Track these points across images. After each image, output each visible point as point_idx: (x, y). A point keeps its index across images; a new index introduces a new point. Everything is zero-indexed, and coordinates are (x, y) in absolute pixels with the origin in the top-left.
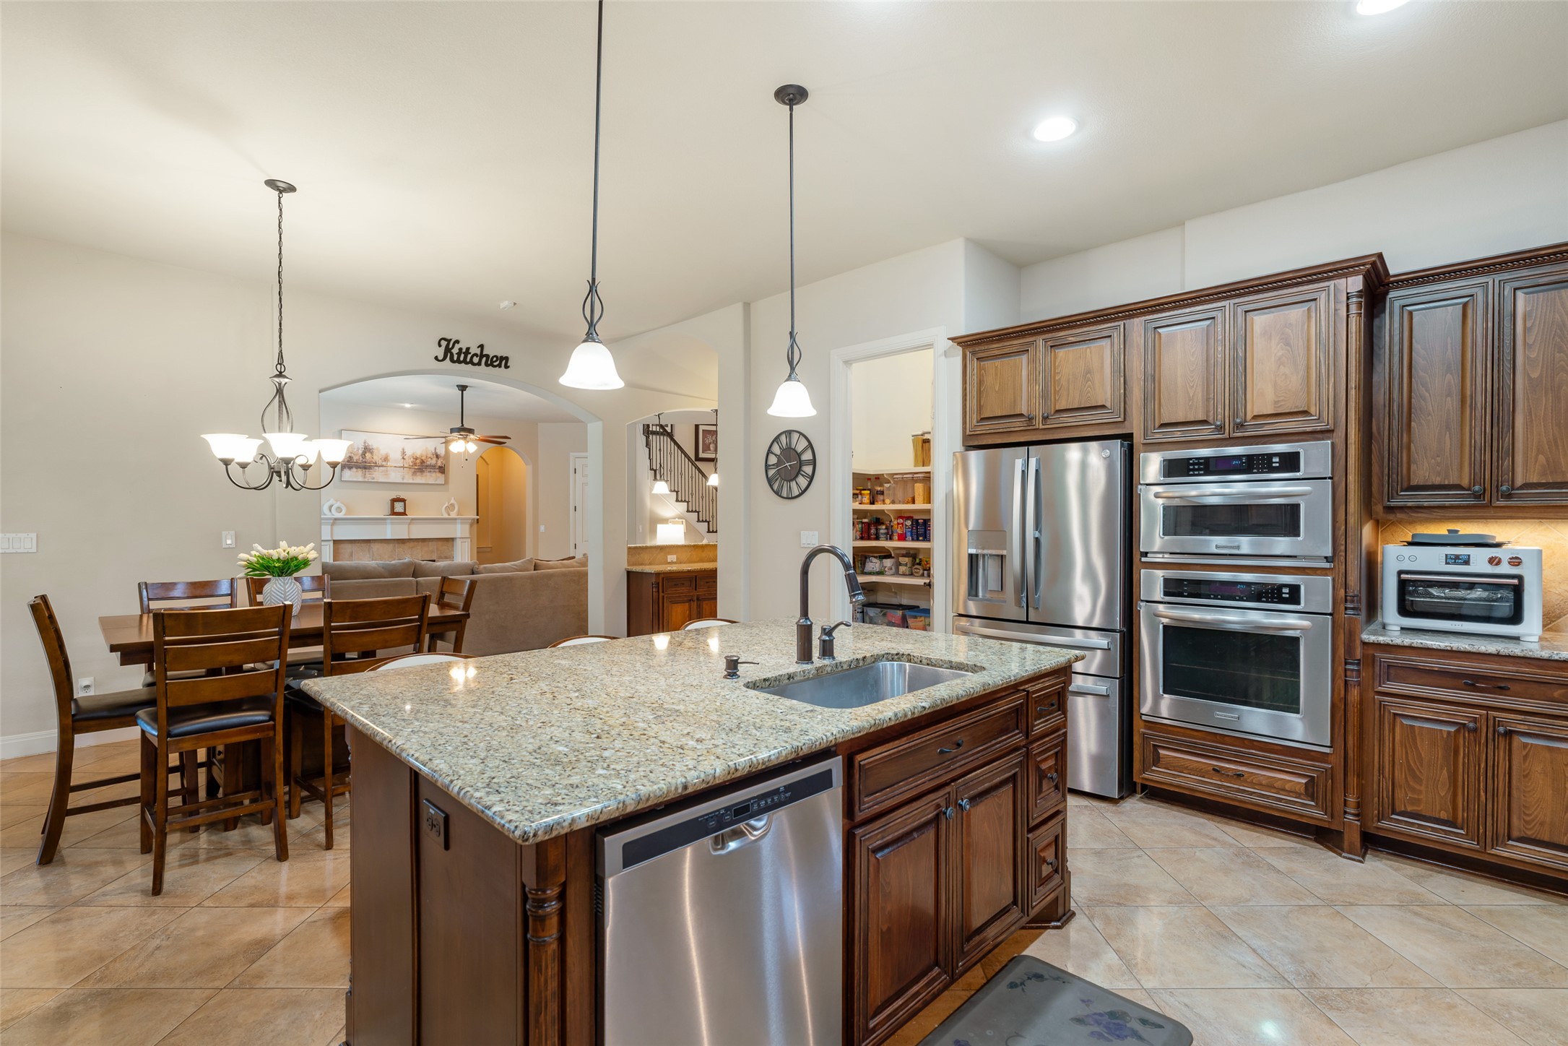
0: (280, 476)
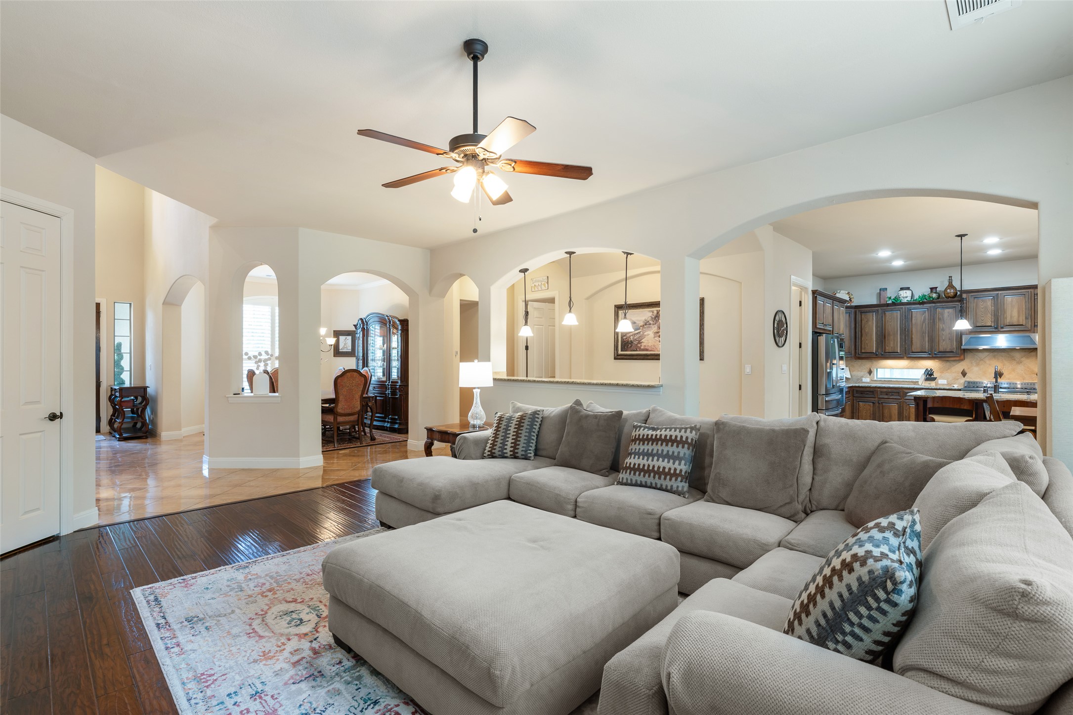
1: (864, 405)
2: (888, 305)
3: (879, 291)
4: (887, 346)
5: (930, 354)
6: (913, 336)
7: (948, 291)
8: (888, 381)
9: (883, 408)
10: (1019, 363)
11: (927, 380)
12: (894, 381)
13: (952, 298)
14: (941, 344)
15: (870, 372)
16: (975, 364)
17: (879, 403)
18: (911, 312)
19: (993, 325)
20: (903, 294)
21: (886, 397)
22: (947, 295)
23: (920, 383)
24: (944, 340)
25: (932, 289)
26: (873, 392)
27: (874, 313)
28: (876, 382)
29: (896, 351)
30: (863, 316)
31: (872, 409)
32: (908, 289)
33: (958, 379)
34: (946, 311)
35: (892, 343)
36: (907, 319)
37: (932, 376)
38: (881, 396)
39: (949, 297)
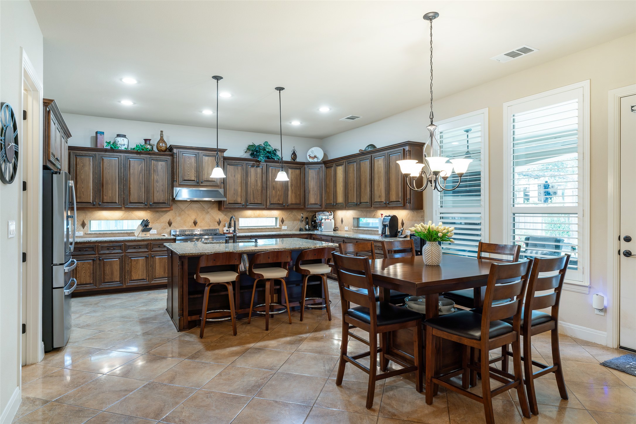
0: (431, 183)
1: (83, 264)
2: (106, 150)
3: (95, 135)
4: (106, 196)
5: (146, 205)
6: (131, 186)
7: (161, 144)
8: (103, 234)
9: (104, 265)
10: (208, 213)
11: (143, 231)
12: (109, 234)
13: (163, 151)
14: (155, 195)
15: (83, 225)
16: (178, 215)
17: (100, 260)
18: (129, 161)
19: (196, 180)
20: (120, 140)
21: (107, 252)
22: (160, 148)
23: (136, 234)
24: (158, 192)
25: (146, 140)
26: (93, 247)
27: (91, 158)
28: (90, 235)
29: (114, 202)
30: (78, 160)
31: (92, 267)
32: (124, 136)
33: (165, 229)
34: (160, 163)
35: (110, 192)
36: (125, 168)
37: (148, 227)
38: (102, 252)
39: (161, 151)
